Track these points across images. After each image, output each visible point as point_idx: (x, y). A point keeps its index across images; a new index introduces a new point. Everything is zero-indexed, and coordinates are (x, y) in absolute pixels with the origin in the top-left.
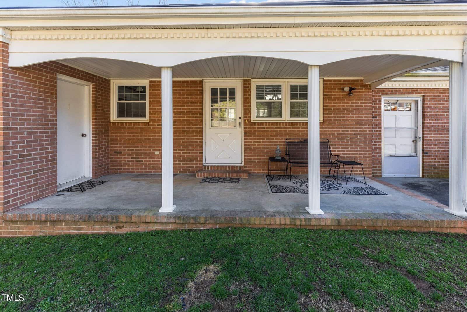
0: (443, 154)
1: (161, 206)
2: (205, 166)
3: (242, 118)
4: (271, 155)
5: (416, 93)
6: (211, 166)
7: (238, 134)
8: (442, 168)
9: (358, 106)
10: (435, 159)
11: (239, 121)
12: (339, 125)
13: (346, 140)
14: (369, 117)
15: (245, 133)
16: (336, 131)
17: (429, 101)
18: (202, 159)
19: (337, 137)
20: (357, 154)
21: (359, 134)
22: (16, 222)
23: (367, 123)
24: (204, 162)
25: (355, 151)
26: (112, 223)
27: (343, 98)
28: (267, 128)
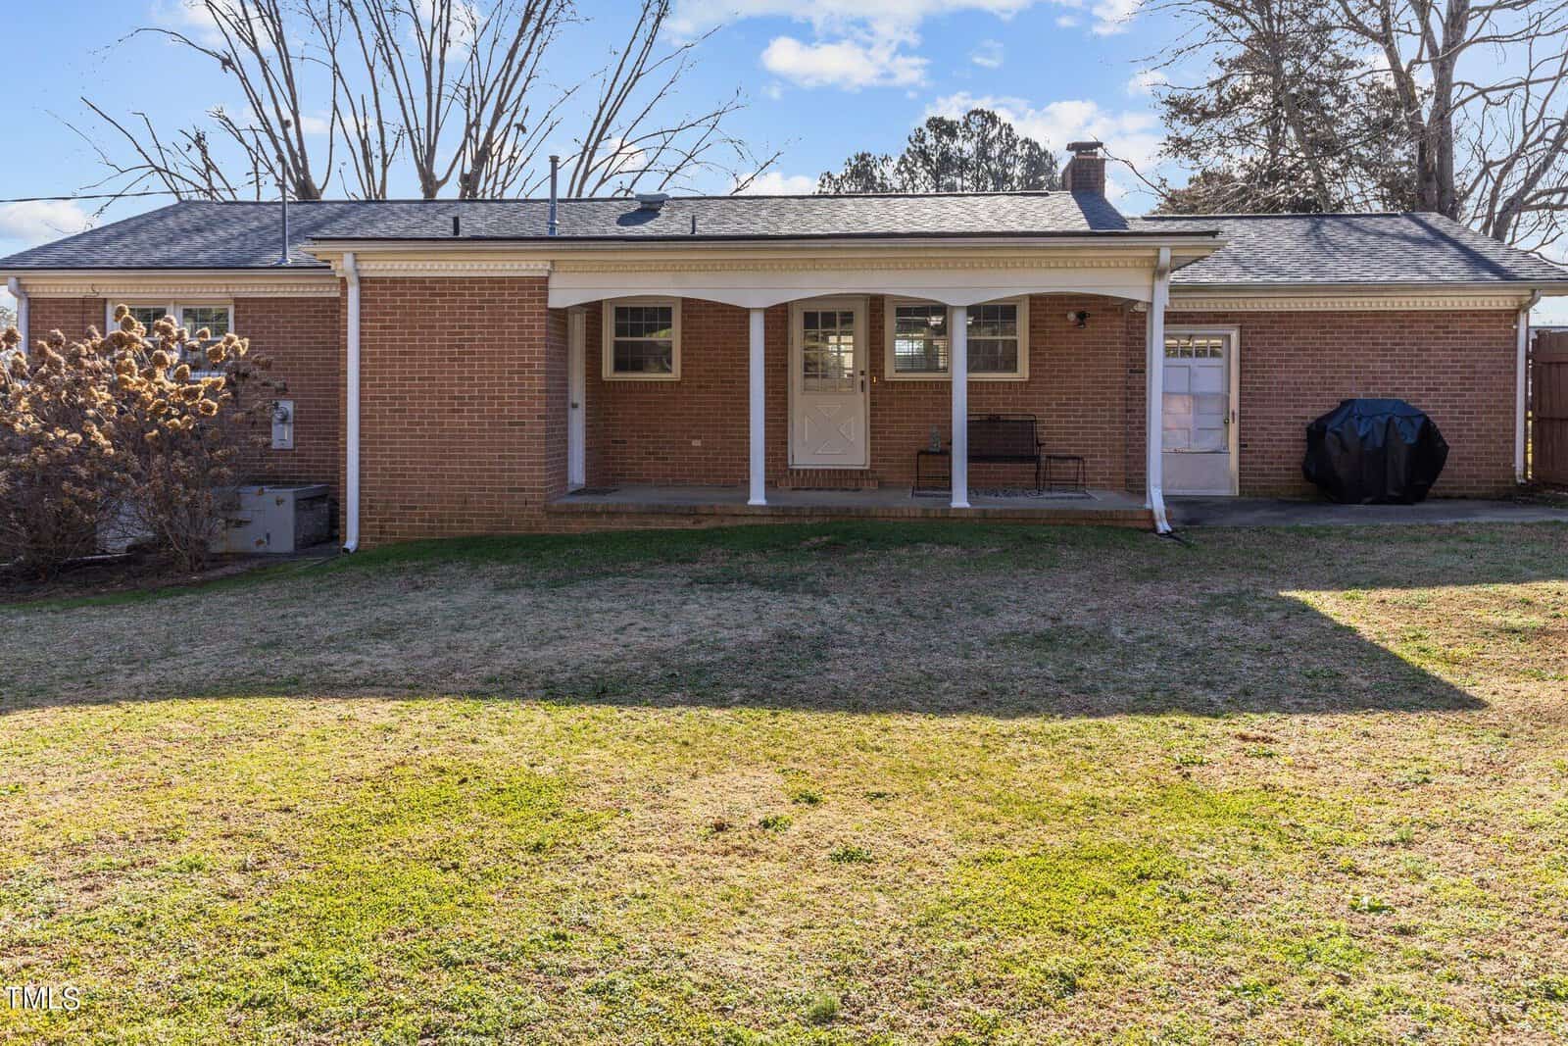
0: (1279, 446)
1: (749, 498)
2: (792, 470)
3: (868, 373)
4: (922, 447)
5: (1224, 322)
6: (805, 471)
7: (858, 406)
8: (1277, 475)
9: (1098, 349)
10: (1263, 457)
11: (861, 378)
12: (1062, 388)
13: (1075, 416)
14: (1120, 371)
15: (872, 404)
16: (1055, 399)
17: (1250, 338)
18: (787, 455)
19: (1056, 410)
20: (1096, 445)
21: (1099, 405)
22: (563, 514)
23: (1117, 382)
24: (790, 463)
25: (1092, 440)
26: (688, 515)
27: (1068, 332)
28: (916, 393)
